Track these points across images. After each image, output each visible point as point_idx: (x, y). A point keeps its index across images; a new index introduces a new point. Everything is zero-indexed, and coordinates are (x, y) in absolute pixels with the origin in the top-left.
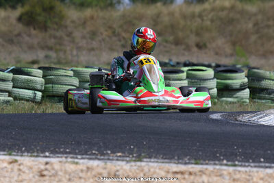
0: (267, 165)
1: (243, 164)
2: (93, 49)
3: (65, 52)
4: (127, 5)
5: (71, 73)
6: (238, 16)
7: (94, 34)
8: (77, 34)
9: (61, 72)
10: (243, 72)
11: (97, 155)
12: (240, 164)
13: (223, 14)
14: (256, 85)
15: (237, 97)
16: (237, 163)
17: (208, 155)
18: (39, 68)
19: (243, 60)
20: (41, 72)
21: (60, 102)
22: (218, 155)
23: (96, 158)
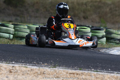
0: (112, 72)
1: (101, 71)
2: (37, 17)
3: (24, 17)
5: (26, 27)
6: (103, 5)
7: (37, 10)
8: (30, 10)
9: (22, 27)
10: (103, 30)
11: (36, 64)
12: (100, 71)
13: (96, 4)
14: (109, 36)
15: (100, 41)
16: (98, 70)
17: (86, 66)
18: (12, 24)
19: (104, 25)
20: (13, 26)
21: (21, 39)
22: (90, 66)
23: (35, 66)
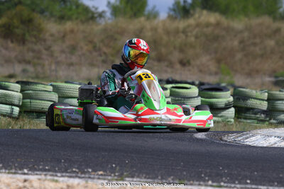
0: (254, 186)
1: (229, 185)
2: (71, 64)
3: (43, 66)
4: (109, 19)
5: (50, 88)
6: (224, 33)
7: (73, 49)
8: (56, 48)
9: (40, 87)
10: (228, 90)
11: (78, 173)
12: (225, 185)
13: (208, 31)
14: (241, 104)
15: (221, 117)
16: (222, 184)
17: (192, 175)
18: (18, 82)
19: (228, 78)
20: (19, 86)
21: (38, 117)
22: (203, 175)
23: (76, 177)
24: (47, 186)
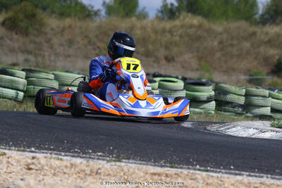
0: (237, 172)
1: (215, 170)
2: (69, 56)
3: (44, 57)
4: (104, 17)
5: (52, 76)
6: (206, 34)
7: (71, 42)
8: (55, 41)
9: (43, 75)
10: (210, 85)
11: (79, 153)
12: (212, 169)
13: (191, 31)
14: (222, 98)
15: (203, 108)
16: (209, 168)
17: (182, 159)
18: (23, 70)
19: (207, 75)
20: (24, 74)
22: (191, 160)
23: (78, 156)
24: (53, 164)
